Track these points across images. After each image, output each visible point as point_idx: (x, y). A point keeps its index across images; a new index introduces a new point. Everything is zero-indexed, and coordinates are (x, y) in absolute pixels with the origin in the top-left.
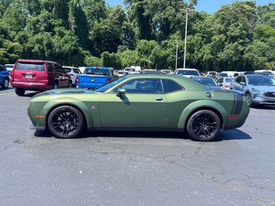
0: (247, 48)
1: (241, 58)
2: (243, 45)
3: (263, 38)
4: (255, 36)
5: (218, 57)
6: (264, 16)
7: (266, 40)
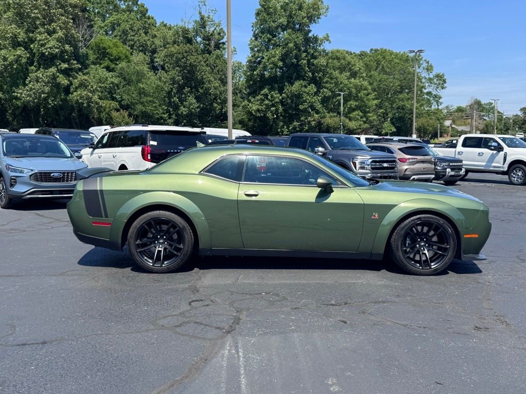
0: (76, 82)
1: (65, 101)
2: (69, 76)
3: (107, 62)
4: (92, 57)
5: (17, 98)
6: (110, 19)
7: (113, 66)
